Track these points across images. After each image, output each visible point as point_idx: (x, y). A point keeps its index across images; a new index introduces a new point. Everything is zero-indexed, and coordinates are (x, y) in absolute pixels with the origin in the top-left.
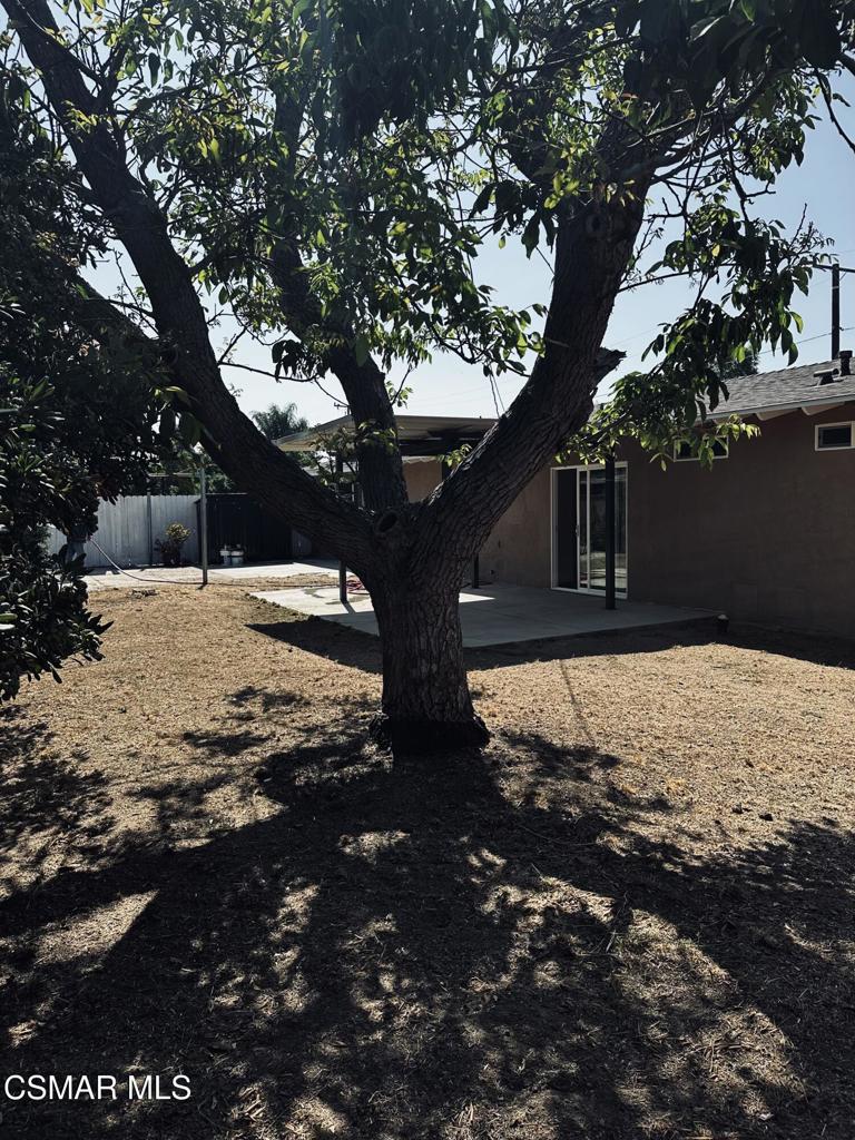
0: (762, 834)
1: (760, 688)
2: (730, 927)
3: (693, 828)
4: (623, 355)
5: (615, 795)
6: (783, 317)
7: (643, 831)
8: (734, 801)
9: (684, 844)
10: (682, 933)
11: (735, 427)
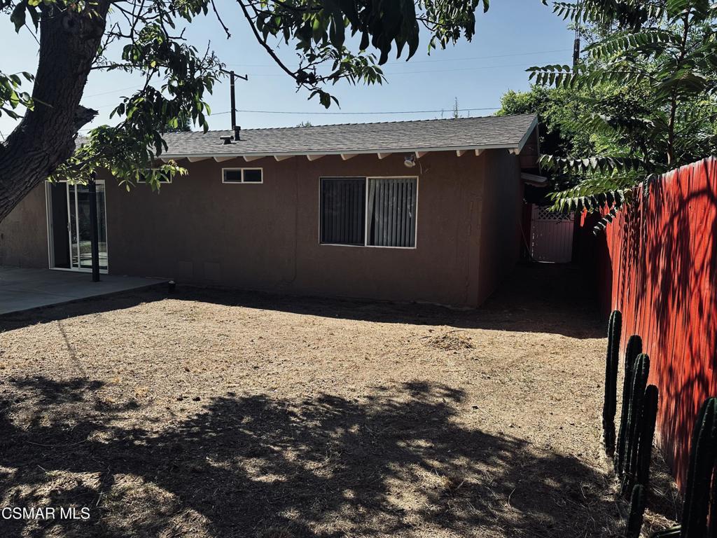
0: (194, 409)
1: (194, 324)
2: (175, 467)
3: (153, 415)
4: (96, 113)
5: (100, 406)
6: (199, 105)
7: (120, 424)
8: (177, 395)
9: (147, 426)
10: (146, 480)
11: (173, 168)
